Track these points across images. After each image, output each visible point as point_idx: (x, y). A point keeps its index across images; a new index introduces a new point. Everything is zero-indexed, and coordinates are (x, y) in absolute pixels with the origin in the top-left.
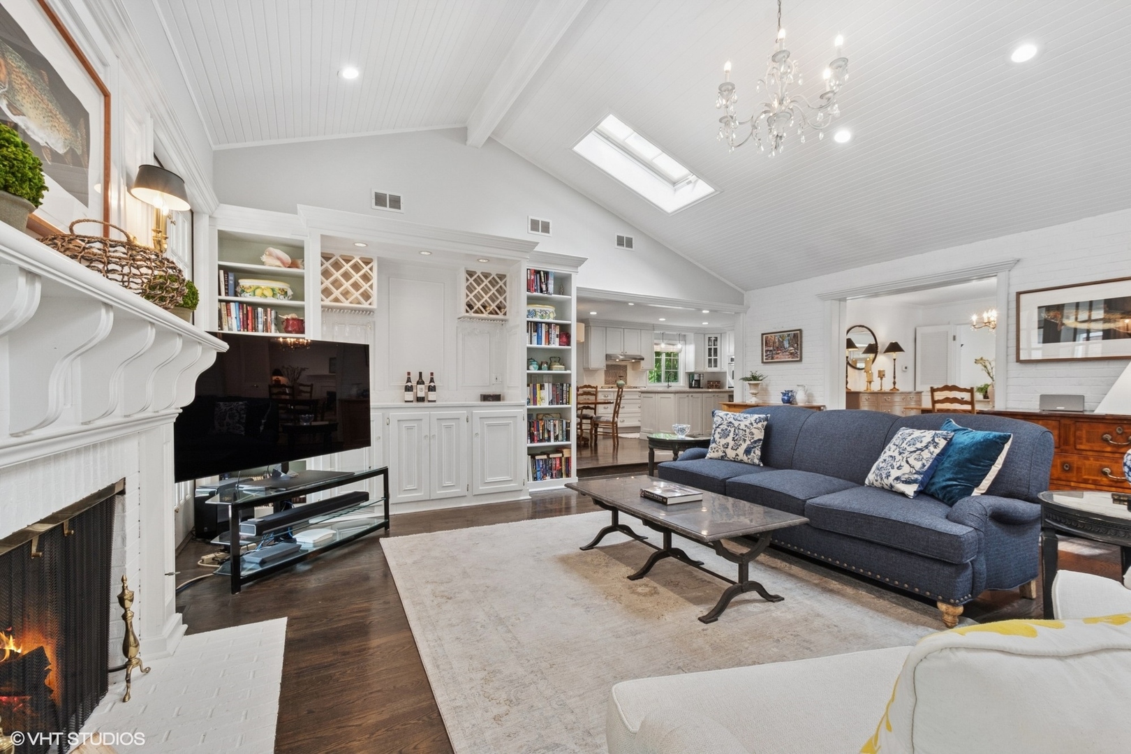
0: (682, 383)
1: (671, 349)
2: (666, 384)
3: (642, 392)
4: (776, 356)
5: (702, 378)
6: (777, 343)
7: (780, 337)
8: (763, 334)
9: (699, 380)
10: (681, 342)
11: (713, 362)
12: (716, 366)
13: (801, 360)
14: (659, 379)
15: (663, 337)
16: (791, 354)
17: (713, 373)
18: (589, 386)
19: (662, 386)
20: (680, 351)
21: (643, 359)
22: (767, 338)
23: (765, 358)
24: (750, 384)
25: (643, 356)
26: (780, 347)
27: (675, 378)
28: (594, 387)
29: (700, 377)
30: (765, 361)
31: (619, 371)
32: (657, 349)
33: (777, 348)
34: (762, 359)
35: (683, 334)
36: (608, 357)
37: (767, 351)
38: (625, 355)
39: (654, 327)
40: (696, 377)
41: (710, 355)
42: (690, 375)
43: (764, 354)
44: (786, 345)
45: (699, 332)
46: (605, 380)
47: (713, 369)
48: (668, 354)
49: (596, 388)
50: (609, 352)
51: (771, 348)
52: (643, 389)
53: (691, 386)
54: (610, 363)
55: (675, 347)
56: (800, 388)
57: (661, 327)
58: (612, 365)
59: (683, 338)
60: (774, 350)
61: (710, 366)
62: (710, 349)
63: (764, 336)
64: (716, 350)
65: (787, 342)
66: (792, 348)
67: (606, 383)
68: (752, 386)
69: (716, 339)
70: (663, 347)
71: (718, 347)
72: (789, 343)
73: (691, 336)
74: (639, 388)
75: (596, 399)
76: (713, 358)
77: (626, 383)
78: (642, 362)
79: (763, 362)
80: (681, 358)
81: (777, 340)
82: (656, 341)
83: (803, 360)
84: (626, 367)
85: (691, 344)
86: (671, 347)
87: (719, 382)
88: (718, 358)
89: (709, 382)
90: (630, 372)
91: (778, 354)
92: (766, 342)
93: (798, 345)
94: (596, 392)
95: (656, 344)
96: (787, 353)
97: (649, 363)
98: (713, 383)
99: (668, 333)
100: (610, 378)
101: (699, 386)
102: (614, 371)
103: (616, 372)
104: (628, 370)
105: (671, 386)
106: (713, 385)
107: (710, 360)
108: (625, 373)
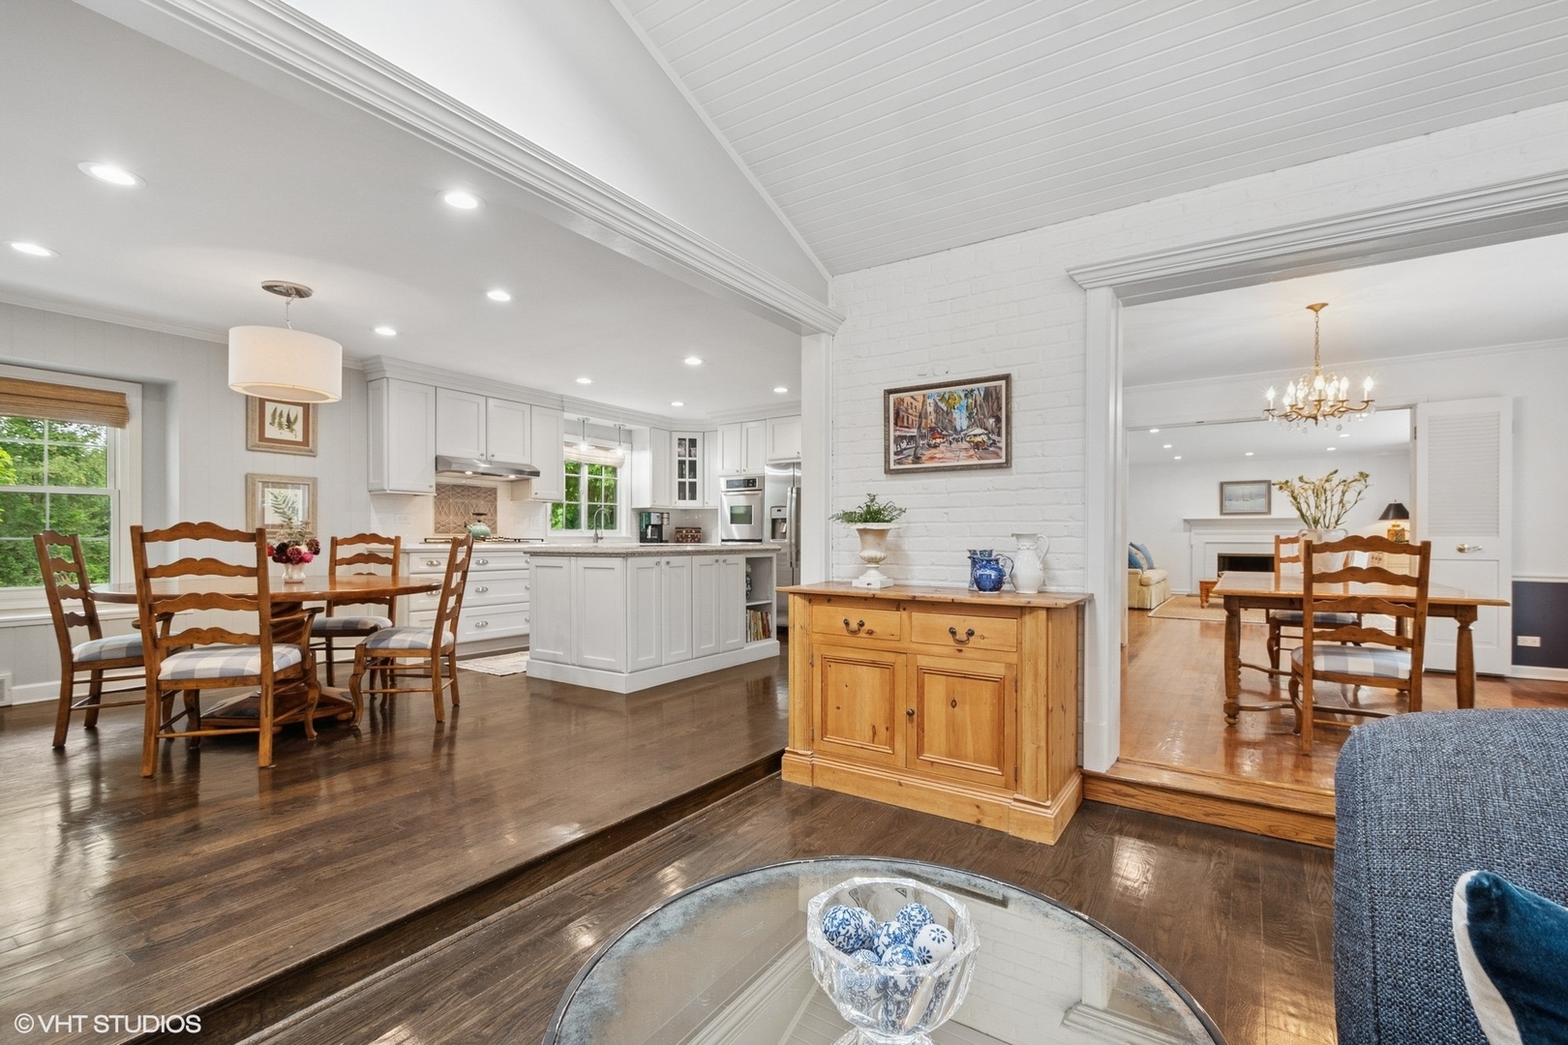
0: (624, 533)
1: (603, 458)
2: (592, 533)
3: (534, 554)
4: (928, 453)
5: (665, 522)
6: (933, 417)
7: (942, 398)
8: (889, 392)
9: (661, 525)
10: (624, 445)
11: (688, 491)
12: (693, 497)
13: (1007, 464)
14: (572, 523)
15: (584, 429)
16: (977, 446)
17: (686, 511)
18: (375, 538)
19: (580, 538)
20: (621, 464)
21: (537, 474)
22: (900, 402)
23: (893, 457)
24: (862, 532)
25: (537, 467)
26: (940, 430)
27: (611, 521)
28: (388, 541)
29: (662, 518)
30: (892, 467)
31: (474, 502)
32: (572, 454)
33: (932, 429)
34: (887, 461)
35: (628, 426)
36: (440, 463)
37: (899, 439)
38: (491, 462)
39: (562, 403)
40: (654, 520)
41: (681, 475)
42: (643, 515)
43: (893, 448)
44: (960, 420)
45: (661, 426)
46: (437, 523)
47: (688, 504)
48: (596, 470)
49: (396, 541)
50: (444, 452)
51: (914, 432)
52: (538, 546)
53: (643, 538)
54: (448, 479)
55: (609, 454)
56: (1026, 543)
57: (580, 405)
58: (455, 486)
59: (627, 437)
60: (923, 437)
61: (682, 496)
62: (681, 463)
63: (892, 397)
64: (693, 464)
65: (965, 413)
66: (979, 431)
67: (437, 530)
68: (870, 538)
69: (693, 443)
70: (583, 451)
71: (698, 460)
72: (970, 417)
73: (643, 431)
74: (527, 541)
75: (395, 573)
76: (687, 480)
77: (494, 529)
78: (534, 480)
79: (888, 471)
80: (622, 477)
81: (930, 409)
82: (568, 438)
83: (1014, 462)
84: (493, 491)
85: (643, 449)
86: (602, 453)
87: (698, 530)
88: (698, 480)
89: (679, 530)
90: (504, 504)
91: (936, 446)
92: (897, 414)
93: (998, 420)
94: (396, 552)
95: (569, 444)
96: (965, 445)
97: (550, 487)
98: (687, 532)
99: (593, 420)
100: (451, 517)
101: (660, 539)
102: (461, 501)
103: (466, 501)
104: (499, 499)
105: (602, 538)
106: (687, 536)
107: (682, 485)
108: (492, 505)
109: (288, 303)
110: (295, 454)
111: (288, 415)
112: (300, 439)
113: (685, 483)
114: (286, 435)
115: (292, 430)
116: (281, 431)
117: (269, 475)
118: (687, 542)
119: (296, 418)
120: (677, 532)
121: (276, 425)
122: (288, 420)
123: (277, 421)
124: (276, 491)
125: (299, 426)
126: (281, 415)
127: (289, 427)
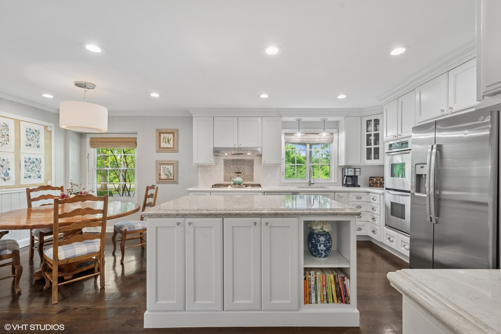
0: (333, 180)
5: (358, 173)
9: (356, 176)
11: (373, 153)
12: (377, 157)
15: (299, 125)
17: (373, 167)
20: (332, 141)
27: (327, 173)
31: (242, 166)
38: (239, 148)
40: (351, 172)
41: (368, 143)
42: (344, 169)
45: (353, 114)
46: (225, 177)
47: (373, 162)
50: (218, 145)
53: (344, 184)
54: (230, 157)
55: (317, 136)
57: (294, 112)
58: (233, 160)
61: (369, 158)
62: (369, 136)
64: (376, 136)
67: (225, 180)
70: (299, 137)
76: (373, 146)
84: (252, 161)
85: (342, 131)
87: (383, 178)
88: (380, 146)
89: (370, 178)
98: (377, 180)
99: (304, 119)
100: (231, 174)
101: (355, 185)
102: (235, 166)
103: (239, 167)
104: (254, 165)
105: (313, 184)
106: (376, 183)
107: (369, 151)
108: (251, 168)
109: (85, 91)
110: (171, 152)
111: (168, 138)
112: (172, 146)
113: (371, 149)
114: (168, 145)
115: (169, 143)
116: (166, 144)
117: (162, 161)
118: (377, 186)
119: (171, 139)
120: (370, 180)
121: (164, 142)
122: (168, 140)
123: (164, 141)
124: (164, 166)
125: (171, 142)
126: (166, 138)
127: (168, 142)
